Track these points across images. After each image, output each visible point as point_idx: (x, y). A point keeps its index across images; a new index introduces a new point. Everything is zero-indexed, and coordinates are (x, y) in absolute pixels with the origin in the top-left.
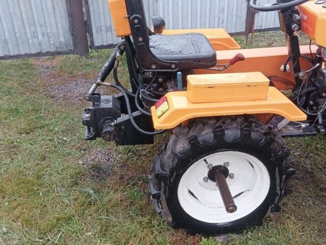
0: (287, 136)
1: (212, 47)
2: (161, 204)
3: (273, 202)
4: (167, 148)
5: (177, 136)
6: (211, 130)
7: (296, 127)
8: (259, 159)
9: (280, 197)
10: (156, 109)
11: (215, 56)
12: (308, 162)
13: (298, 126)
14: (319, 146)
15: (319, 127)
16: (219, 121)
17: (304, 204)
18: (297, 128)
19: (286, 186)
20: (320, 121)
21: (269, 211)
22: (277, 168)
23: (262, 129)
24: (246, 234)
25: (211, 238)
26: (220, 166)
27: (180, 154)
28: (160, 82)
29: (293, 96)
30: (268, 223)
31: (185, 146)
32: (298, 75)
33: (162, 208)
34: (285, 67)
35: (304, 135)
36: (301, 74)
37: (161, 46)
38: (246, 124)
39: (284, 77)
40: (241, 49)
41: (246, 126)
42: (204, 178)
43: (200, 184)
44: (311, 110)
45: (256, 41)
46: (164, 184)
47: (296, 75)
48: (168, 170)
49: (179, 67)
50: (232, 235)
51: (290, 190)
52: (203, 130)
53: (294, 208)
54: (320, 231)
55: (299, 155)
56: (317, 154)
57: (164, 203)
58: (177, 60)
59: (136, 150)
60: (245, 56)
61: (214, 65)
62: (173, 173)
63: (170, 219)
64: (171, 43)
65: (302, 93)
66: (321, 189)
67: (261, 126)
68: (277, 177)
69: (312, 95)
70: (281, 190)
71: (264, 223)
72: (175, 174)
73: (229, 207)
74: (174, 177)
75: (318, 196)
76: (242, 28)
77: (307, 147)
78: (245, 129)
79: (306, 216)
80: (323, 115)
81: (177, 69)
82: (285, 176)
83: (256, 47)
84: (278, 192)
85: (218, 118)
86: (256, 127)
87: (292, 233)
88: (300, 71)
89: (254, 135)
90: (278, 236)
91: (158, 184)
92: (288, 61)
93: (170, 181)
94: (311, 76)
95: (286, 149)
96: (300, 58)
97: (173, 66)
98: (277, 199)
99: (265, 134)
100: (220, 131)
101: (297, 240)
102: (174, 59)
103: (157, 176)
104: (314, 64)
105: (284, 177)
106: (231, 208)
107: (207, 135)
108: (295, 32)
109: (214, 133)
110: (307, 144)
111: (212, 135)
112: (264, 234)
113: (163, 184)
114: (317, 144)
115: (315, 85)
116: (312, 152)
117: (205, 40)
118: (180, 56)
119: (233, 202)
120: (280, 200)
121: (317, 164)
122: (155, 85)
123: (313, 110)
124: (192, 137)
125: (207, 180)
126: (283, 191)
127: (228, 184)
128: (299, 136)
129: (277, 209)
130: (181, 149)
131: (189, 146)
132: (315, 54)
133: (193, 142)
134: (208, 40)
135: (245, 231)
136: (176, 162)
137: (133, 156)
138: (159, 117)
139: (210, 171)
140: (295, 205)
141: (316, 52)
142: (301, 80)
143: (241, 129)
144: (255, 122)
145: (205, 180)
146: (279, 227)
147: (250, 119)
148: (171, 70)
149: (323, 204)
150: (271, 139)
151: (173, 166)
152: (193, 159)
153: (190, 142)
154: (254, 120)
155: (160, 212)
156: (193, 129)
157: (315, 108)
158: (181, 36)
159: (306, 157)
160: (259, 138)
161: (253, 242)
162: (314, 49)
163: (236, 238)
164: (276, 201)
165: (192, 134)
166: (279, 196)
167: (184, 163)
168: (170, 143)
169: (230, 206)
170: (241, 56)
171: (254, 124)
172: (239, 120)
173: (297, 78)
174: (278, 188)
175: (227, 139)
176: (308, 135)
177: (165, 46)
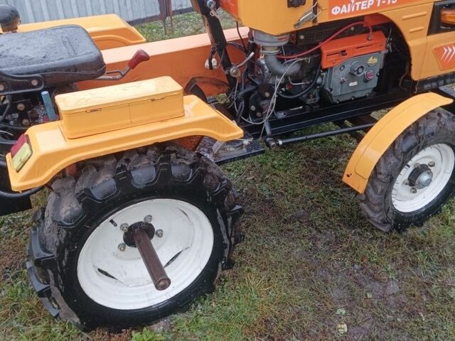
0: (228, 160)
1: (95, 44)
2: (56, 303)
3: (222, 257)
4: (45, 216)
5: (59, 194)
6: (109, 175)
7: (237, 145)
8: (190, 203)
9: (230, 248)
10: (12, 156)
11: (100, 59)
12: (264, 187)
13: (240, 144)
14: (275, 162)
15: (268, 139)
16: (121, 160)
17: (266, 246)
18: (239, 146)
19: (235, 231)
20: (268, 131)
21: (220, 269)
22: (218, 211)
23: (186, 160)
24: (195, 309)
25: (145, 329)
26: (140, 223)
27: (68, 222)
28: (21, 109)
29: (228, 101)
30: (223, 285)
31: (73, 208)
32: (229, 72)
33: (59, 308)
34: (210, 63)
35: (249, 155)
36: (233, 70)
37: (11, 52)
38: (162, 156)
39: (212, 77)
40: (147, 41)
41: (162, 160)
42: (119, 246)
43: (116, 256)
44: (255, 118)
45: (179, 27)
46: (53, 272)
47: (226, 72)
48: (54, 251)
49: (45, 82)
50: (176, 316)
51: (241, 236)
52: (98, 177)
53: (255, 256)
54: (291, 279)
55: (253, 179)
56: (275, 174)
57: (60, 299)
58: (38, 72)
59: (14, 220)
60: (150, 53)
61: (102, 73)
62: (63, 252)
63: (77, 320)
64: (27, 45)
65: (239, 97)
66: (286, 220)
67: (185, 155)
68: (221, 222)
69: (251, 97)
70: (229, 238)
71: (217, 287)
72: (66, 253)
73: (159, 282)
74: (66, 258)
75: (282, 231)
76: (155, 10)
77: (261, 166)
78: (161, 164)
79: (271, 263)
80: (270, 122)
81: (42, 87)
82: (231, 218)
83: (179, 36)
84: (226, 241)
85: (118, 155)
86: (178, 158)
87: (256, 291)
88: (230, 66)
89: (176, 171)
90: (238, 301)
91: (43, 274)
92: (213, 53)
93: (61, 265)
94: (247, 70)
95: (225, 182)
96: (227, 48)
97: (35, 83)
98: (226, 251)
99: (192, 166)
100: (124, 174)
101: (262, 299)
102: (32, 71)
103: (37, 263)
104: (248, 53)
105: (230, 220)
106: (162, 283)
107: (104, 183)
108: (212, 12)
109: (115, 180)
110: (261, 163)
111: (113, 182)
112: (220, 303)
113: (50, 272)
114: (273, 160)
115: (254, 84)
116: (269, 173)
117: (84, 35)
118: (43, 65)
119: (164, 273)
120: (230, 252)
121: (276, 187)
122: (16, 116)
123: (257, 117)
124: (81, 191)
125: (124, 248)
126: (233, 239)
127: (155, 247)
128: (243, 157)
129: (230, 264)
130: (68, 213)
131: (81, 207)
132: (246, 39)
133: (86, 199)
134: (89, 35)
135: (193, 305)
136: (64, 236)
137: (10, 230)
138: (18, 171)
139: (125, 234)
140: (255, 250)
141: (247, 37)
142: (235, 78)
143: (155, 166)
144: (175, 151)
145: (122, 248)
146: (238, 287)
147: (167, 148)
148: (33, 90)
149: (290, 241)
150: (201, 171)
151: (60, 242)
152: (90, 224)
153: (79, 200)
154: (173, 148)
155: (58, 315)
156: (81, 178)
157: (258, 114)
158: (44, 32)
159: (262, 181)
160: (184, 174)
161: (206, 318)
162: (244, 32)
163: (182, 319)
164: (226, 255)
165: (81, 186)
166: (228, 246)
167: (77, 234)
168: (49, 207)
169: (161, 281)
170: (143, 54)
171: (173, 155)
172: (151, 152)
173: (229, 76)
174: (225, 237)
175: (137, 184)
176: (254, 154)
177: (18, 51)
